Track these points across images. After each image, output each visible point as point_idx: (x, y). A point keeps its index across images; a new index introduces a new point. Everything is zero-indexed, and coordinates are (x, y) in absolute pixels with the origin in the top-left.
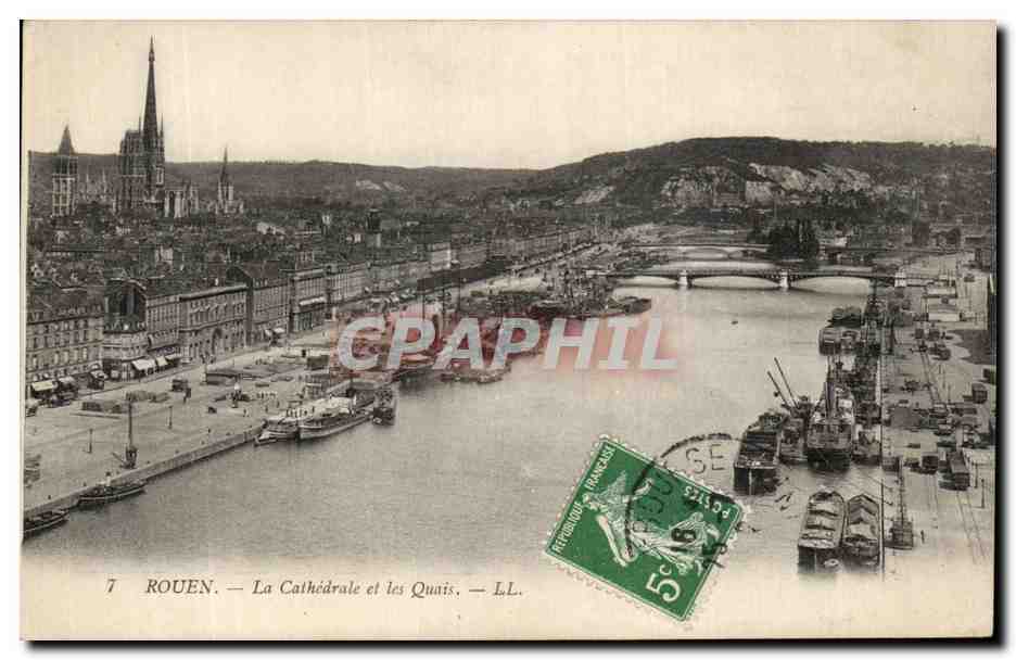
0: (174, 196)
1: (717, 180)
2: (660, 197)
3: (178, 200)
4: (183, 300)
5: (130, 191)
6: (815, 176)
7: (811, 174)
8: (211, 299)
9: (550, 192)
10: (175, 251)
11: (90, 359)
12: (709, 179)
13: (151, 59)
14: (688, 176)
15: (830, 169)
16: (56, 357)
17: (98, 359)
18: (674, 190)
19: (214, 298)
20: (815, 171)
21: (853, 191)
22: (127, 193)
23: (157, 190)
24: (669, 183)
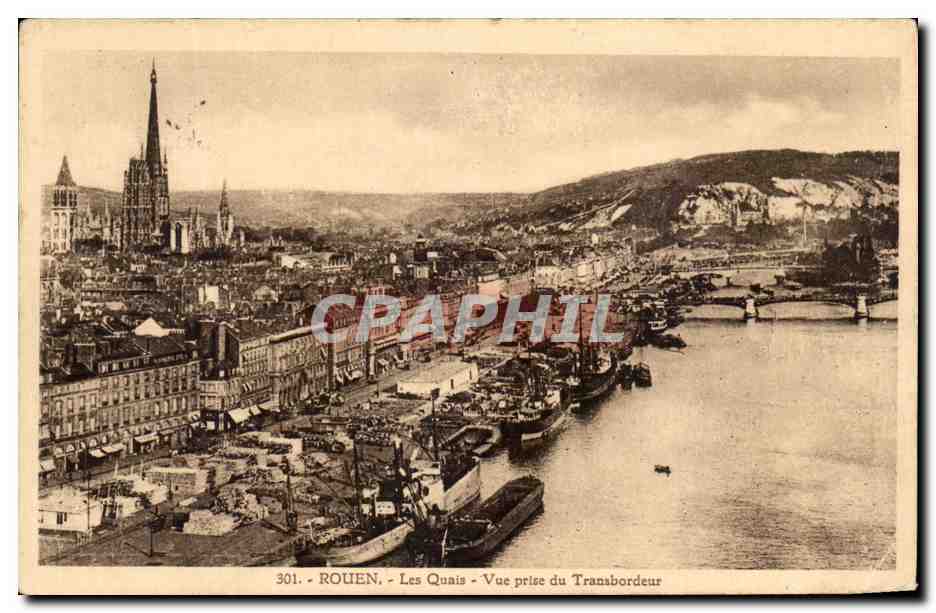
0: (181, 227)
1: (737, 197)
2: (678, 219)
3: (184, 232)
4: (273, 342)
5: (136, 225)
6: (842, 189)
7: (837, 187)
8: (295, 340)
9: (553, 217)
10: (221, 288)
11: (189, 408)
12: (729, 195)
13: (154, 81)
14: (706, 194)
15: (857, 180)
16: (157, 407)
17: (196, 410)
18: (693, 210)
19: (298, 339)
20: (841, 184)
21: (883, 205)
22: (133, 226)
23: (161, 222)
24: (686, 202)
